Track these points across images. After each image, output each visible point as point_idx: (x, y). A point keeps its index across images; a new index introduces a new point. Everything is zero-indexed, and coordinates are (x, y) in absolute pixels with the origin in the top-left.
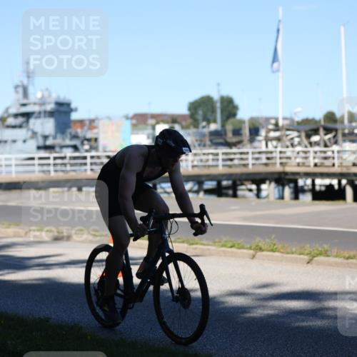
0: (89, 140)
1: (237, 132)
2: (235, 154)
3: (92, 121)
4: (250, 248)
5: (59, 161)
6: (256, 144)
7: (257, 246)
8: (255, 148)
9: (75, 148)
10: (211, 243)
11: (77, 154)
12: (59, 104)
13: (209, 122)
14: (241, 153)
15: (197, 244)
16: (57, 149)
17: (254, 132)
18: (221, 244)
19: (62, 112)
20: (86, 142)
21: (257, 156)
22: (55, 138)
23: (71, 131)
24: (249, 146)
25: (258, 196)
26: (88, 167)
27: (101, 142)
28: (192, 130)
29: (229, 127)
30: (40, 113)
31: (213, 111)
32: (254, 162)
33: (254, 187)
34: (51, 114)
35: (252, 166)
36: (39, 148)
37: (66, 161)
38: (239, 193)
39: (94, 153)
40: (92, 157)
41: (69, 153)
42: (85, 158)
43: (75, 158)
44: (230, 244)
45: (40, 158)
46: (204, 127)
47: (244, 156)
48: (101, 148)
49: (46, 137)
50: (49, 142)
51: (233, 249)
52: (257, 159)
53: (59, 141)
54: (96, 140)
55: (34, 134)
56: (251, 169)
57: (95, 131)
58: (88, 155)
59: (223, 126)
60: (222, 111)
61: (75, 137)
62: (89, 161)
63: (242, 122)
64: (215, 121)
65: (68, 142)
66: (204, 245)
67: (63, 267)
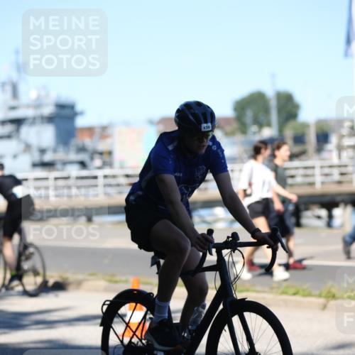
0: (101, 154)
1: (299, 139)
2: (297, 168)
3: (104, 128)
4: (320, 296)
5: (61, 183)
6: (325, 155)
7: (329, 292)
8: (323, 159)
9: (83, 165)
10: (267, 289)
11: (85, 173)
12: (61, 106)
13: (261, 126)
14: (306, 168)
15: (248, 290)
16: (59, 166)
17: (323, 138)
18: (280, 290)
19: (63, 117)
20: (97, 156)
21: (327, 171)
22: (55, 151)
23: (77, 141)
24: (315, 157)
25: (329, 225)
26: (100, 190)
27: (117, 156)
28: (239, 138)
29: (289, 133)
30: (34, 119)
31: (267, 110)
32: (324, 179)
33: (323, 213)
34: (50, 119)
35: (321, 184)
36: (35, 165)
37: (70, 182)
38: (304, 221)
39: (107, 171)
40: (105, 177)
41: (74, 171)
42: (95, 177)
43: (82, 178)
44: (293, 291)
45: (37, 179)
46: (254, 133)
47: (309, 172)
48: (116, 164)
49: (43, 151)
50: (48, 157)
51: (297, 298)
52: (327, 175)
53: (61, 155)
54: (110, 153)
55: (28, 147)
56: (318, 188)
57: (109, 141)
58: (100, 173)
59: (281, 130)
60: (280, 111)
61: (82, 149)
62: (101, 181)
63: (306, 126)
64: (269, 125)
65: (73, 156)
66: (258, 292)
67: (71, 325)
